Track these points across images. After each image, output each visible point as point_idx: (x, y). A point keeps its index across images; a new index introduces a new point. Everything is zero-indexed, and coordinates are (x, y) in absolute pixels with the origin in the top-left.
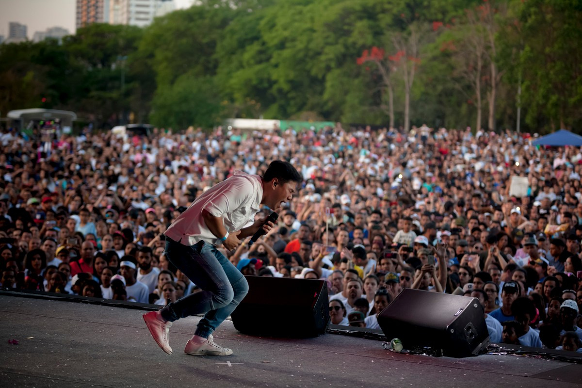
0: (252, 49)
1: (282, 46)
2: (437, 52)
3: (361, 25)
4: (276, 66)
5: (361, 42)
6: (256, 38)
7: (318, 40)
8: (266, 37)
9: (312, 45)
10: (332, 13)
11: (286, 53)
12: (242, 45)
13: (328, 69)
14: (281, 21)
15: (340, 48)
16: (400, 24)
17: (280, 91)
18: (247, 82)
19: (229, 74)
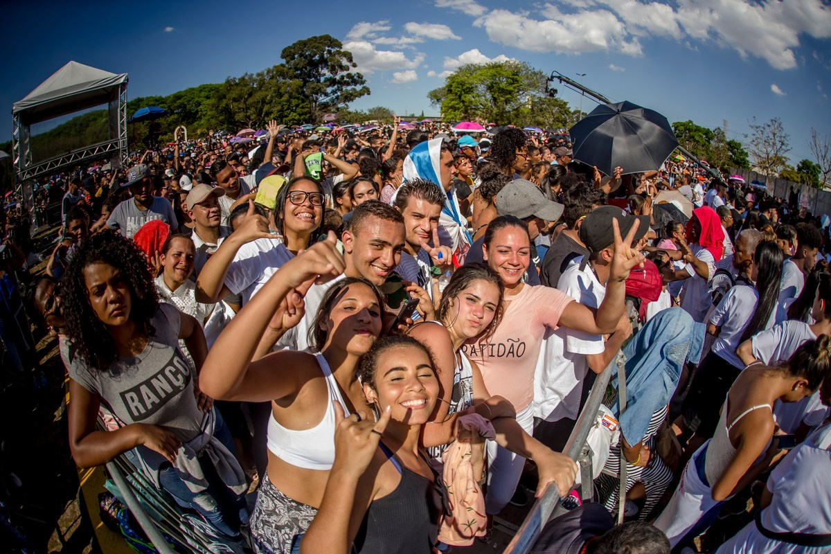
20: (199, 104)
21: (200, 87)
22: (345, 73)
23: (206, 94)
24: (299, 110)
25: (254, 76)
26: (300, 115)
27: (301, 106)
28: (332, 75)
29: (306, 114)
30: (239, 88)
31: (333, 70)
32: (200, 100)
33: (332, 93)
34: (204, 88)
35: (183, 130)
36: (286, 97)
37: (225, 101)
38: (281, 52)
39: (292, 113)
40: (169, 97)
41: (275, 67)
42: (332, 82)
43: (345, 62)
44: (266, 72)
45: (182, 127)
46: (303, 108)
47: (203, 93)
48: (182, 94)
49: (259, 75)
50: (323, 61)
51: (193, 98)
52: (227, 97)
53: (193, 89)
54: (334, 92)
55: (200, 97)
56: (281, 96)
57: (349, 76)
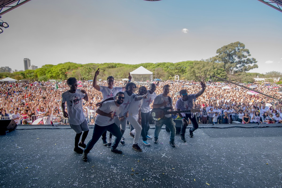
0: (50, 72)
1: (54, 72)
2: (73, 72)
3: (64, 70)
4: (53, 74)
5: (64, 71)
6: (51, 71)
7: (58, 71)
8: (52, 71)
9: (58, 72)
10: (60, 68)
11: (55, 73)
12: (49, 72)
13: (60, 74)
14: (53, 69)
15: (61, 72)
16: (68, 69)
17: (54, 77)
18: (50, 76)
19: (47, 75)
20: (186, 68)
21: (187, 62)
22: (245, 59)
23: (189, 64)
24: (221, 74)
25: (205, 61)
26: (221, 76)
27: (222, 73)
28: (239, 60)
29: (224, 76)
30: (198, 65)
31: (239, 57)
32: (186, 66)
33: (239, 67)
34: (188, 62)
35: (178, 77)
36: (216, 69)
37: (193, 69)
38: (216, 51)
39: (218, 75)
40: (175, 64)
41: (213, 57)
42: (240, 62)
43: (245, 54)
44: (209, 59)
45: (178, 76)
46: (223, 73)
47: (187, 64)
48: (180, 63)
49: (206, 60)
50: (235, 53)
51: (184, 65)
52: (194, 67)
53: (184, 62)
54: (240, 67)
55: (186, 65)
56: (214, 69)
57: (248, 60)
